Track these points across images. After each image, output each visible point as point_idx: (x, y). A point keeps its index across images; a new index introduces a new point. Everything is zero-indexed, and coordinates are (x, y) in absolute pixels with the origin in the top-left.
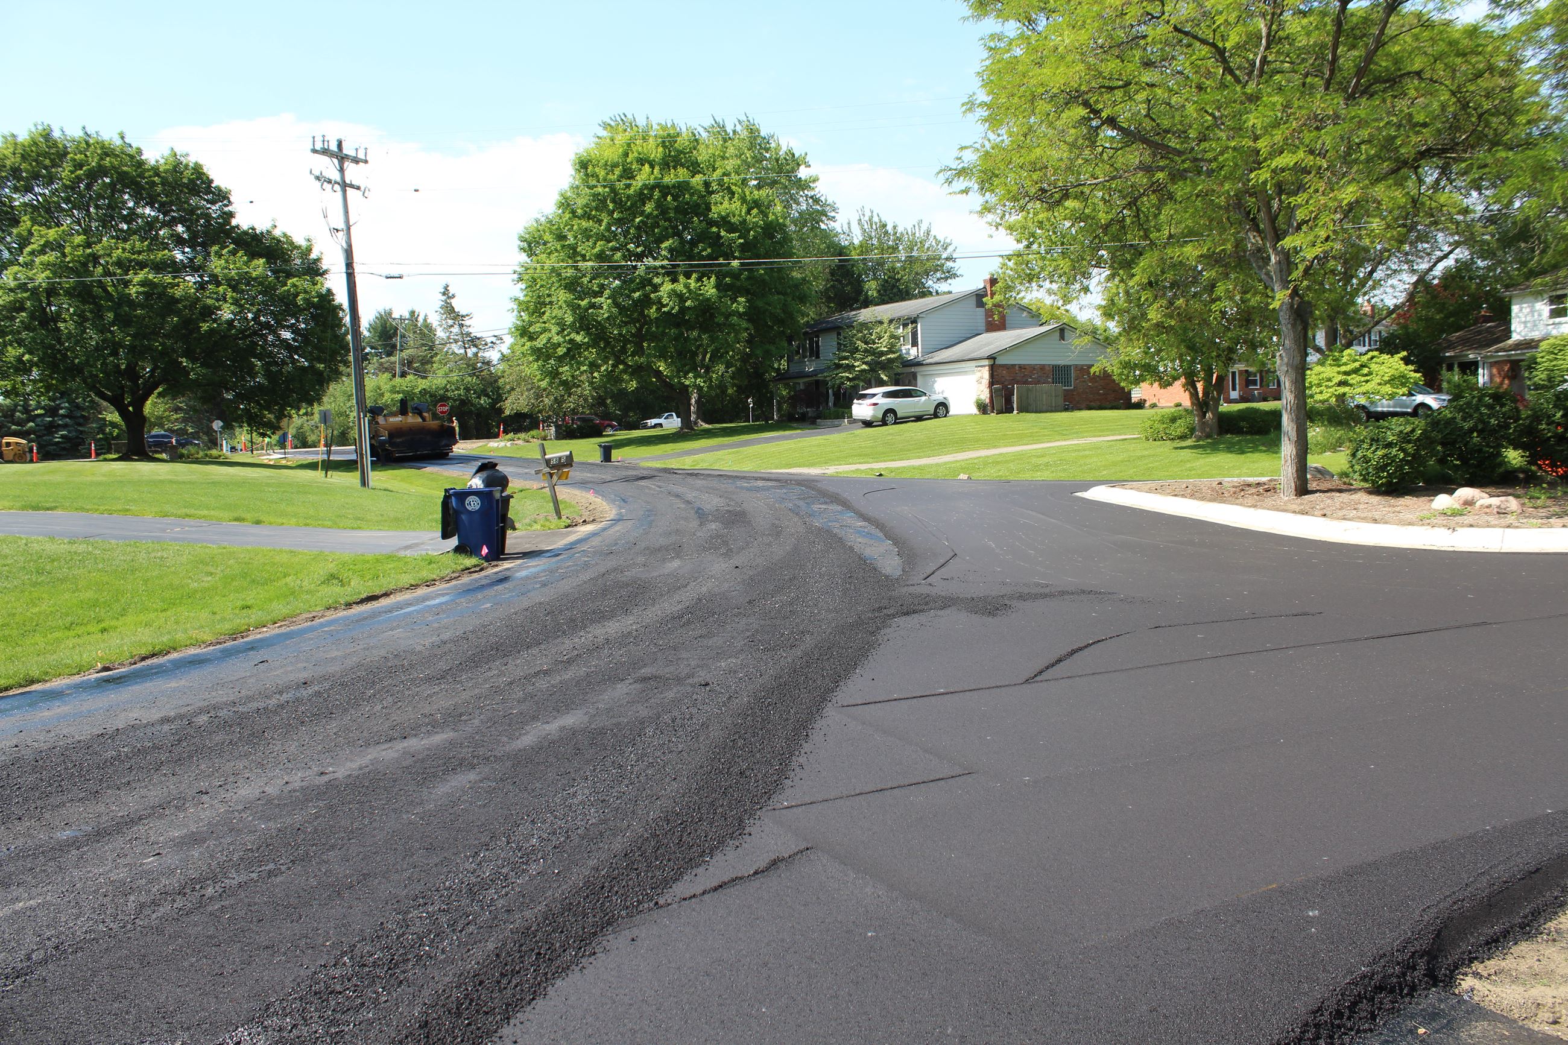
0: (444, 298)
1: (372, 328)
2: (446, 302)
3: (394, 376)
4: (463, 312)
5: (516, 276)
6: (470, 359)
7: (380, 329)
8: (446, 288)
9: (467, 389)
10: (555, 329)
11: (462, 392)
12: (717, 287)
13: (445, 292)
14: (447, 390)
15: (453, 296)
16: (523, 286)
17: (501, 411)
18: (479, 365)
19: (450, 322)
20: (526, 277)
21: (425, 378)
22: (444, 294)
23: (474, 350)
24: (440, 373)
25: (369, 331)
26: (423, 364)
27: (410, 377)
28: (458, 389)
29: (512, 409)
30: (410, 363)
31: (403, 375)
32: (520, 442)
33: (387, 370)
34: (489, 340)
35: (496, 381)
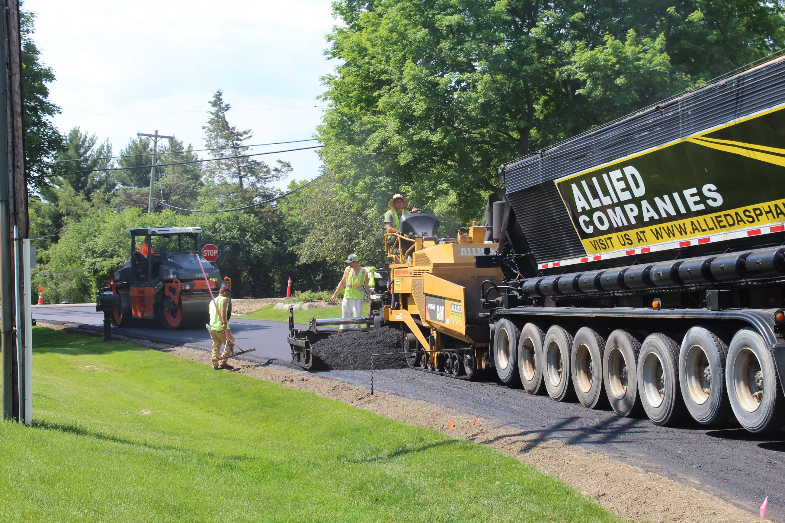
0: (214, 109)
1: (124, 159)
2: (217, 115)
3: (145, 211)
4: (239, 129)
5: (330, 46)
6: (246, 191)
7: (133, 160)
8: (218, 97)
9: (243, 230)
10: (393, 124)
11: (235, 233)
12: (668, 48)
13: (217, 101)
14: (215, 231)
15: (227, 108)
16: (342, 62)
17: (293, 257)
18: (258, 199)
19: (222, 142)
20: (346, 45)
21: (188, 214)
22: (215, 104)
23: (253, 179)
24: (208, 208)
25: (121, 163)
26: (183, 197)
27: (167, 212)
28: (229, 229)
29: (311, 256)
30: (166, 196)
31: (158, 209)
32: (322, 304)
33: (136, 203)
34: (272, 167)
35: (281, 220)
